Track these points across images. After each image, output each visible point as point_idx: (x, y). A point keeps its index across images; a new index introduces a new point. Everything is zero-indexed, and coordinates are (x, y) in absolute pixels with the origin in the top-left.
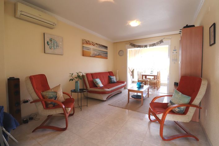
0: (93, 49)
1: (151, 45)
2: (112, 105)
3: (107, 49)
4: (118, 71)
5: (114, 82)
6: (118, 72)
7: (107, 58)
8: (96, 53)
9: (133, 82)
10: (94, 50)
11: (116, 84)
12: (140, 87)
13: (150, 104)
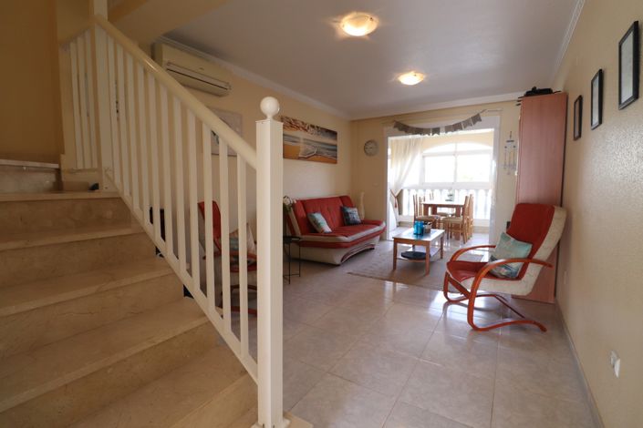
0: (304, 139)
1: (448, 129)
2: (358, 275)
3: (336, 139)
4: (362, 194)
5: (355, 223)
6: (362, 198)
7: (336, 162)
8: (310, 149)
9: (400, 224)
10: (307, 142)
11: (361, 226)
12: (422, 232)
13: (448, 264)
